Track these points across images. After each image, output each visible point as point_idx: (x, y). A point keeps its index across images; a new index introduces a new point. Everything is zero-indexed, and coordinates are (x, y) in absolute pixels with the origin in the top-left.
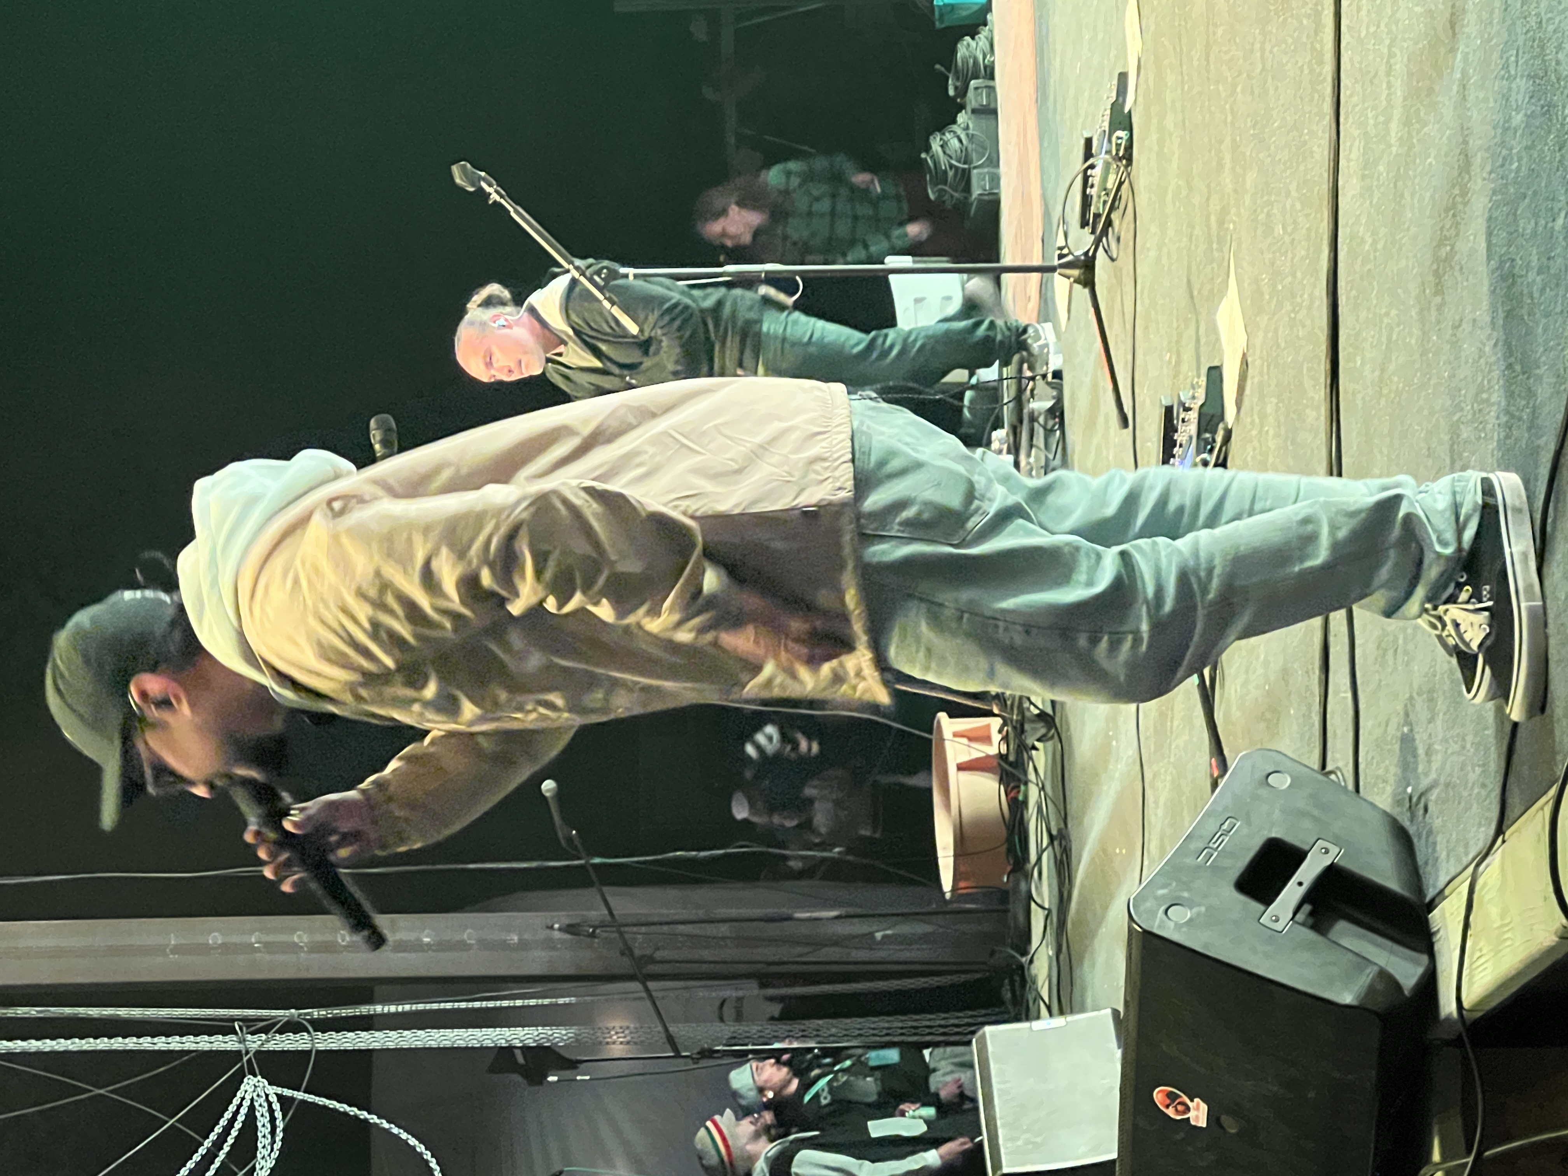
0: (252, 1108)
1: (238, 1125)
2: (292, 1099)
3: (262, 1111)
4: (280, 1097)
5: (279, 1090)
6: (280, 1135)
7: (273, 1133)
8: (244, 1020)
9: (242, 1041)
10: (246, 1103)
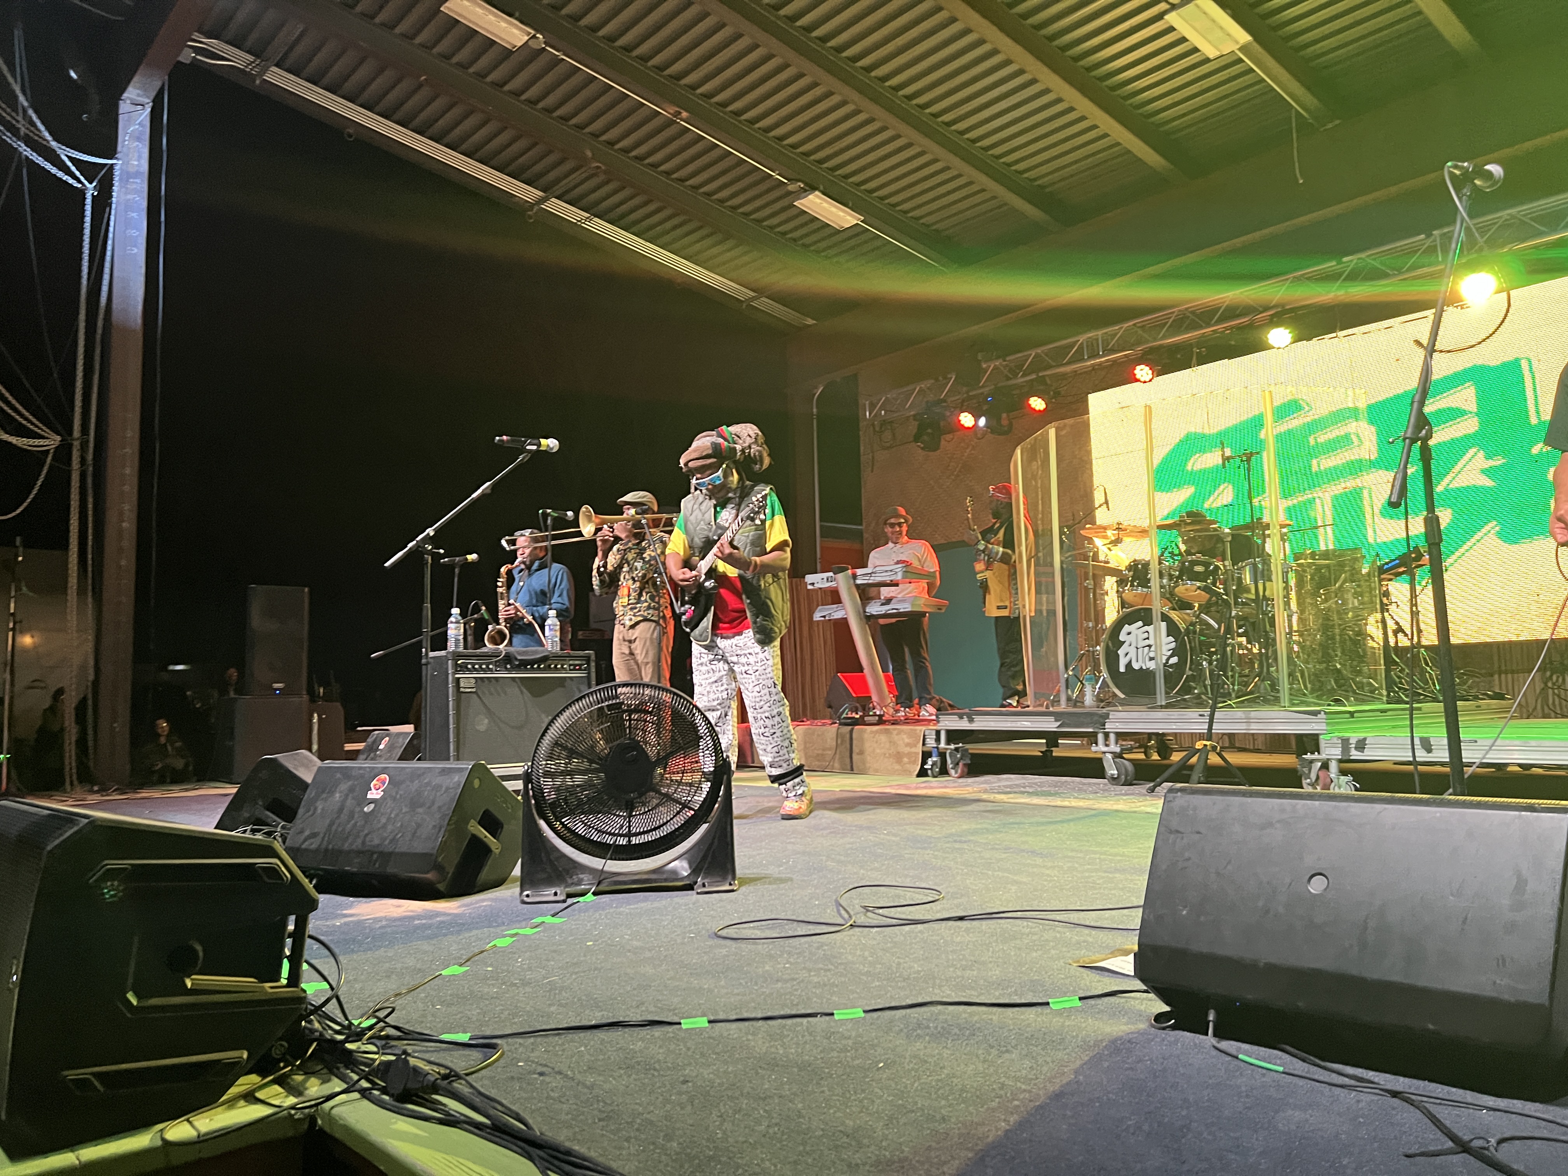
0: (43, 437)
1: (36, 429)
2: (47, 457)
3: (42, 442)
4: (48, 451)
5: (52, 451)
6: (30, 448)
7: (30, 446)
8: (88, 441)
9: (78, 439)
10: (46, 435)
